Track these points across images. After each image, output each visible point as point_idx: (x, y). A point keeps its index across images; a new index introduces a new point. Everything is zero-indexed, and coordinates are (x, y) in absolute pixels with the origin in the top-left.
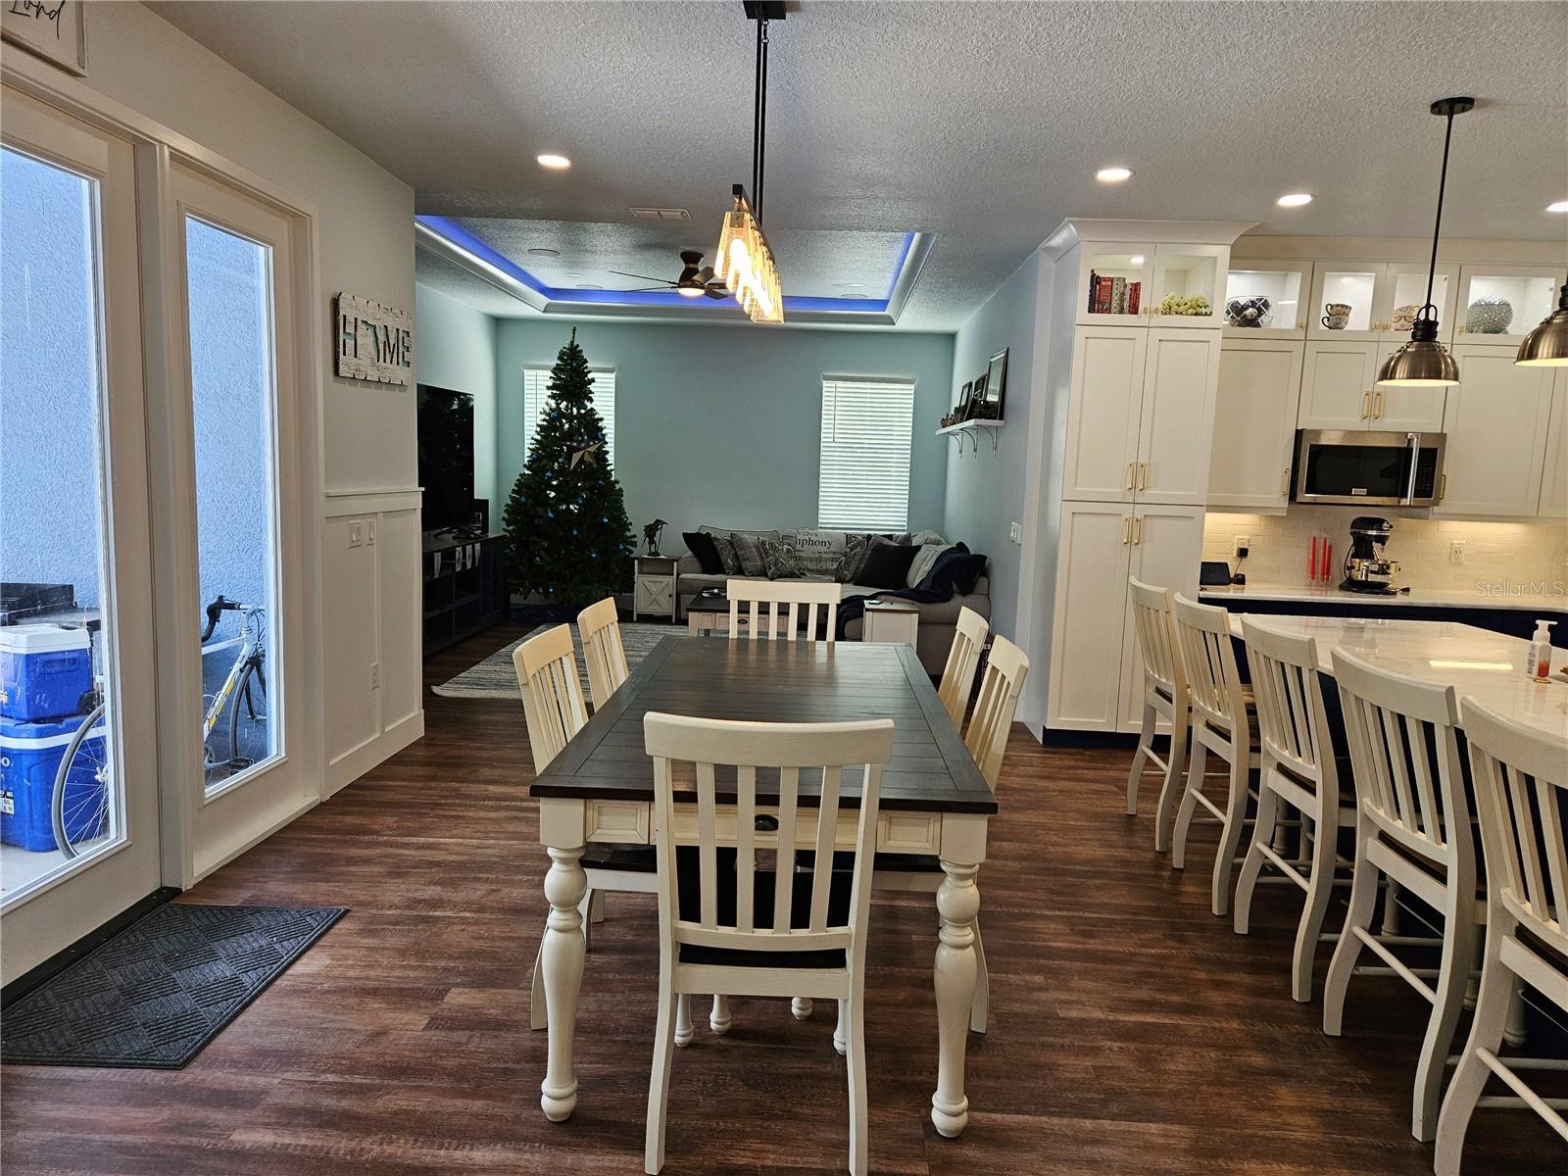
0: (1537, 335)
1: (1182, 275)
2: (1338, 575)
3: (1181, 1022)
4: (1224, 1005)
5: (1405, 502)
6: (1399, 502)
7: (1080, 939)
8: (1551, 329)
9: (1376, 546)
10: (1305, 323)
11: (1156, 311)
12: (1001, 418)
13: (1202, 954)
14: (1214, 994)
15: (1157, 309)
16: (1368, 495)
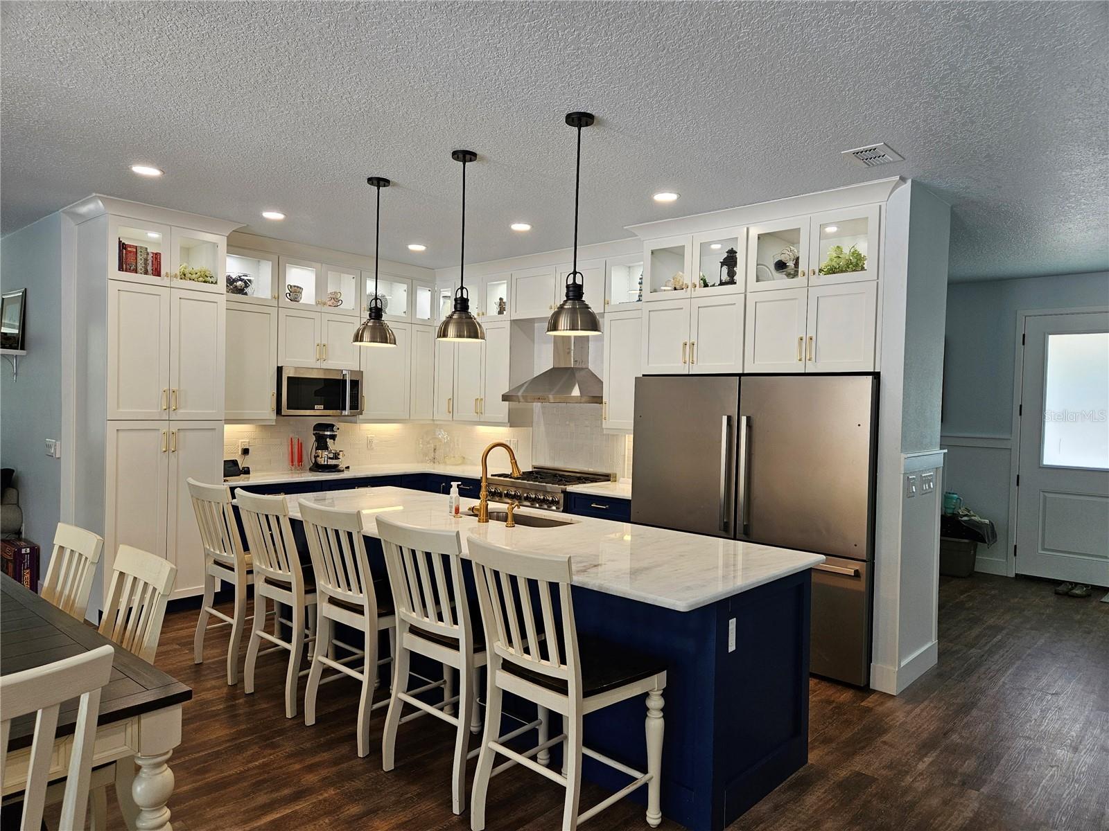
0: (446, 324)
1: (187, 251)
2: (308, 462)
3: (298, 808)
4: (319, 781)
5: (346, 412)
6: (342, 413)
7: (200, 777)
8: (453, 321)
9: (329, 442)
10: (276, 295)
11: (176, 276)
12: (23, 348)
13: (292, 751)
14: (311, 776)
15: (176, 274)
16: (324, 409)
